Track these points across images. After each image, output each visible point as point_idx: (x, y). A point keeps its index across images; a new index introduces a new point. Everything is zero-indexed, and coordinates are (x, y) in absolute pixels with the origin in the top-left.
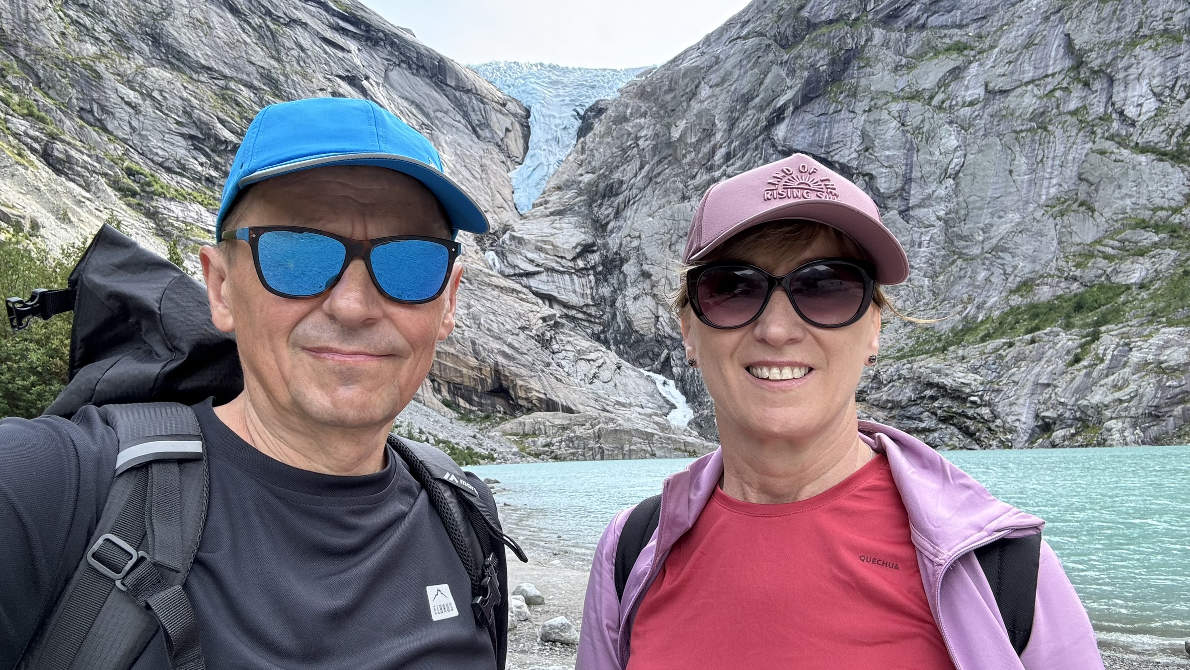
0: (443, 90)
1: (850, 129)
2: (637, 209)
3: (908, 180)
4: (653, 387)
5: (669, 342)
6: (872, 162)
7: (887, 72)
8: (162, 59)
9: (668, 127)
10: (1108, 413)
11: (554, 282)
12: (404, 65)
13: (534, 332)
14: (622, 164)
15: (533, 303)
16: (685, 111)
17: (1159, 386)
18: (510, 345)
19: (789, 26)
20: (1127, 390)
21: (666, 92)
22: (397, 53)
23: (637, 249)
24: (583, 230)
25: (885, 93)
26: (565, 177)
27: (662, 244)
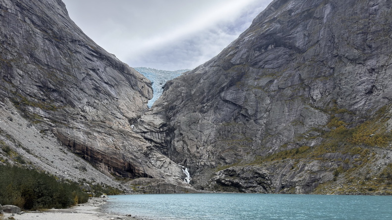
0: (123, 74)
1: (242, 95)
2: (180, 114)
3: (257, 111)
5: (186, 155)
6: (247, 105)
7: (252, 80)
8: (33, 62)
9: (191, 90)
10: (297, 184)
11: (152, 135)
12: (111, 66)
13: (143, 151)
14: (176, 100)
15: (144, 142)
16: (196, 86)
17: (310, 177)
18: (135, 156)
19: (227, 64)
20: (302, 178)
21: (191, 80)
22: (109, 62)
23: (179, 126)
24: (163, 119)
25: (252, 86)
26: (159, 102)
27: (187, 125)
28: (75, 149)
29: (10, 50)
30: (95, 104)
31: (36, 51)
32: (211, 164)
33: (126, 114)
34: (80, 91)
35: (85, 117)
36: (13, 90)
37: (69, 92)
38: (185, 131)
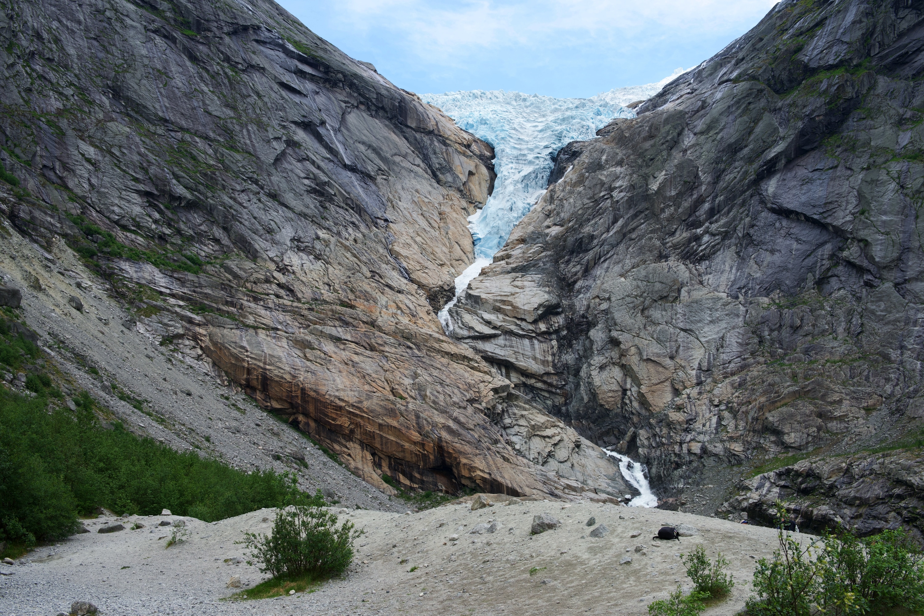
0: (402, 132)
1: (845, 188)
2: (608, 268)
3: (906, 249)
4: (615, 469)
5: (635, 419)
6: (867, 227)
7: (888, 127)
8: (121, 112)
9: (645, 178)
11: (511, 346)
12: (362, 107)
13: (484, 404)
14: (594, 218)
15: (485, 372)
16: (665, 161)
18: (456, 420)
19: (784, 69)
21: (645, 139)
22: (356, 95)
23: (606, 312)
24: (547, 289)
25: (885, 149)
26: (531, 229)
27: (634, 308)
28: (268, 397)
29: (55, 81)
30: (318, 246)
31: (128, 75)
32: (726, 449)
33: (418, 275)
34: (270, 203)
35: (291, 291)
36: (73, 212)
37: (236, 206)
38: (629, 331)
